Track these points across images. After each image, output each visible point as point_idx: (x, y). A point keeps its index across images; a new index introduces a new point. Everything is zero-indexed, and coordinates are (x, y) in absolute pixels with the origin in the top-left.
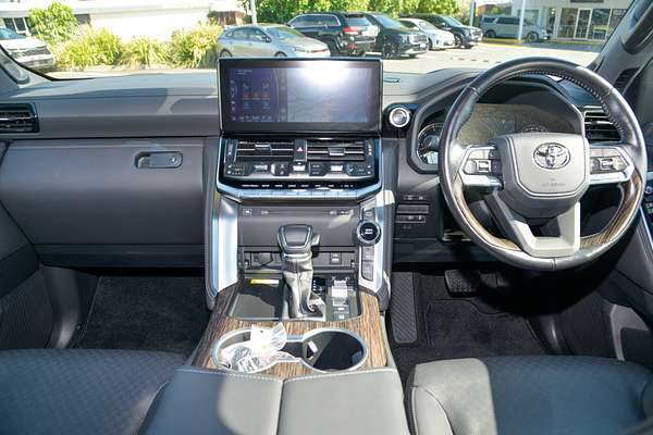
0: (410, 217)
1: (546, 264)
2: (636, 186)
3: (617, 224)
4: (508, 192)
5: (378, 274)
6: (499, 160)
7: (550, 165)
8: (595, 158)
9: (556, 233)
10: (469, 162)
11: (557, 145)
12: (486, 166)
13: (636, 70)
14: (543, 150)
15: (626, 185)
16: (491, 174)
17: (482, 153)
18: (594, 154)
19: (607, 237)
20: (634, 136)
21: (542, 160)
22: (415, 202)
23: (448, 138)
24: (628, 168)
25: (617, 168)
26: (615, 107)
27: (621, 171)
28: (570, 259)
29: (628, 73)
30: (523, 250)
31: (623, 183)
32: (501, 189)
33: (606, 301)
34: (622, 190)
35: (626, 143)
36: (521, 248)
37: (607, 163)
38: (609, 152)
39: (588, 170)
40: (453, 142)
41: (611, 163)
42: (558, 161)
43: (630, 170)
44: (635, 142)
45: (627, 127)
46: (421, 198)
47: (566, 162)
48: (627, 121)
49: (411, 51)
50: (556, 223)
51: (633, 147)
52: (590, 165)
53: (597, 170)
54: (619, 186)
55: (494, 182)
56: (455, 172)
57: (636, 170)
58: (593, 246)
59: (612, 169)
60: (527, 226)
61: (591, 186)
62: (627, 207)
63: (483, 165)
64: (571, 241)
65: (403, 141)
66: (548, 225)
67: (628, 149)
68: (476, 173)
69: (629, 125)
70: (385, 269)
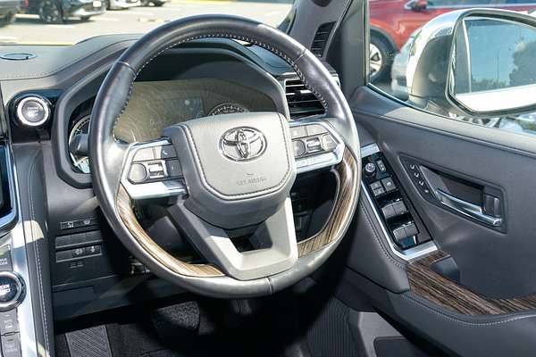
0: (78, 251)
1: (259, 287)
2: (352, 166)
3: (337, 218)
4: (195, 199)
5: (29, 350)
6: (177, 158)
7: (244, 157)
8: (299, 139)
9: (266, 243)
10: (135, 167)
11: (248, 129)
12: (160, 169)
13: (333, 24)
14: (231, 138)
15: (340, 167)
16: (167, 179)
17: (152, 152)
18: (296, 134)
19: (328, 236)
20: (339, 106)
21: (232, 151)
22: (80, 228)
23: (100, 136)
24: (339, 146)
25: (326, 148)
26: (313, 73)
27: (332, 151)
28: (290, 274)
29: (326, 28)
30: (227, 275)
31: (336, 166)
32: (186, 196)
33: (352, 311)
34: (337, 174)
35: (331, 116)
36: (224, 271)
37: (312, 144)
38: (314, 129)
39: (292, 156)
40: (107, 141)
41: (317, 143)
42: (254, 149)
43: (341, 148)
44: (341, 115)
45: (329, 95)
46: (87, 222)
47: (262, 150)
48: (328, 88)
49: (82, 12)
50: (266, 230)
51: (340, 121)
52: (293, 149)
53: (304, 154)
54: (333, 170)
55: (176, 189)
56: (116, 183)
57: (348, 148)
58: (313, 251)
59: (321, 151)
60: (228, 241)
61: (299, 176)
62: (345, 195)
63: (156, 168)
64: (286, 251)
65: (47, 145)
66: (257, 233)
67: (334, 123)
68: (147, 181)
69: (332, 93)
70: (40, 339)
